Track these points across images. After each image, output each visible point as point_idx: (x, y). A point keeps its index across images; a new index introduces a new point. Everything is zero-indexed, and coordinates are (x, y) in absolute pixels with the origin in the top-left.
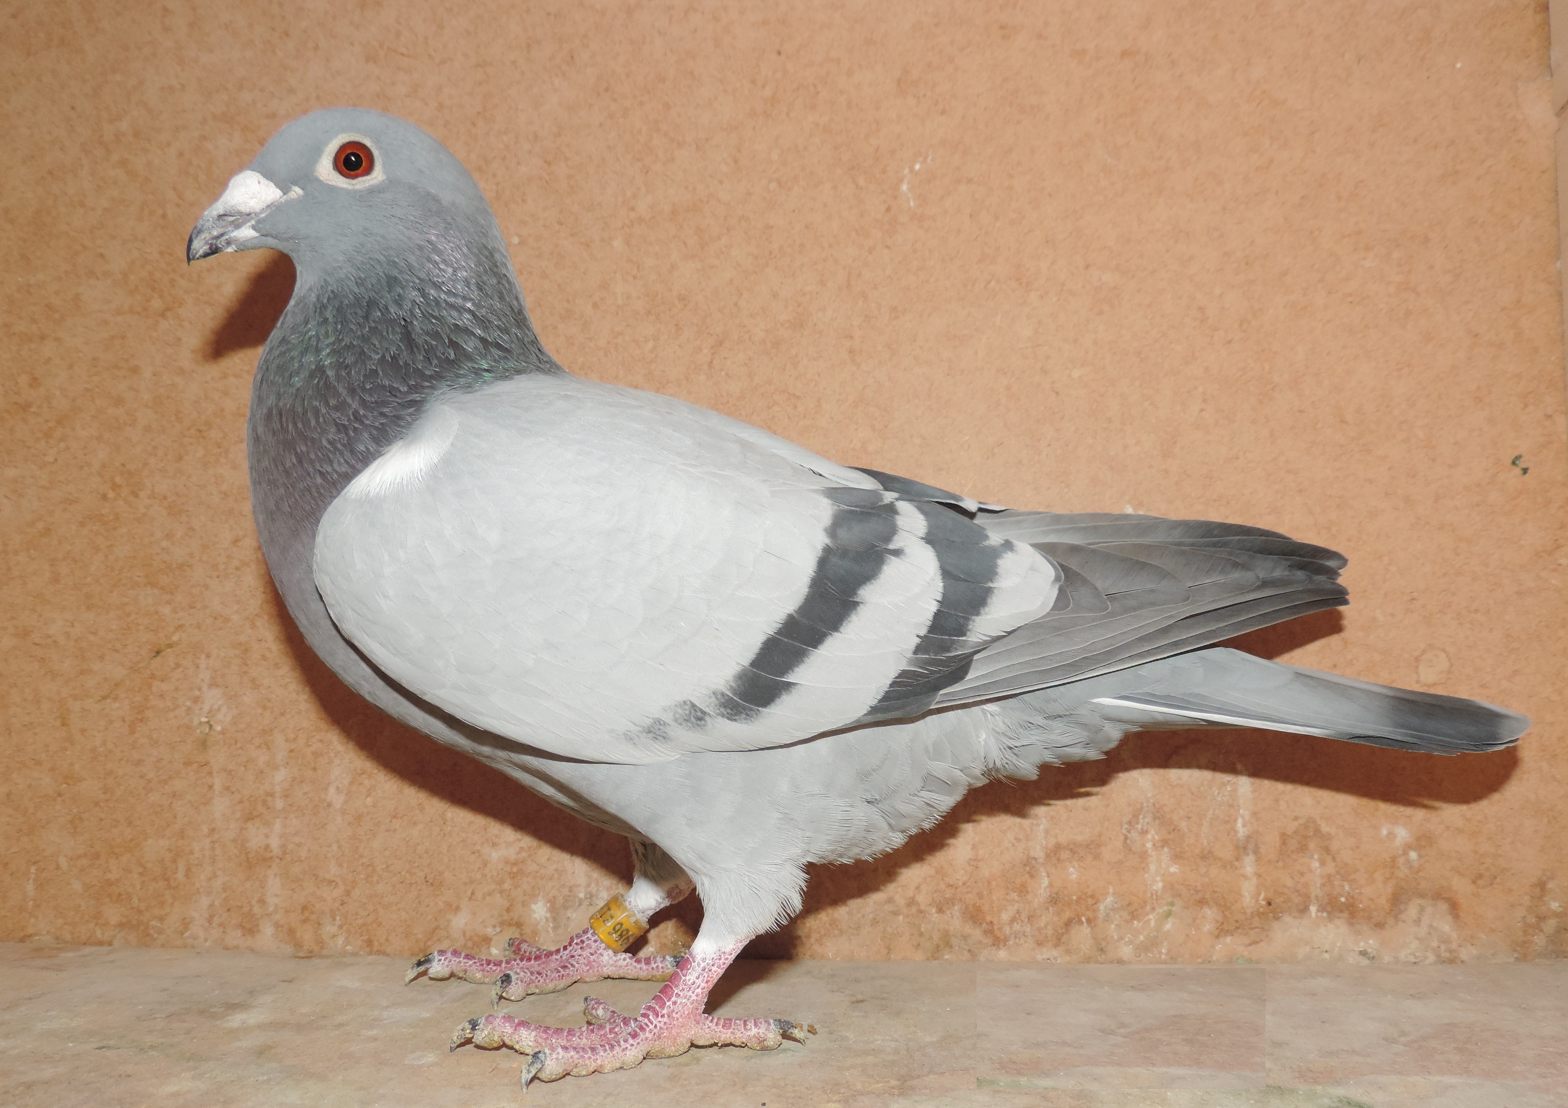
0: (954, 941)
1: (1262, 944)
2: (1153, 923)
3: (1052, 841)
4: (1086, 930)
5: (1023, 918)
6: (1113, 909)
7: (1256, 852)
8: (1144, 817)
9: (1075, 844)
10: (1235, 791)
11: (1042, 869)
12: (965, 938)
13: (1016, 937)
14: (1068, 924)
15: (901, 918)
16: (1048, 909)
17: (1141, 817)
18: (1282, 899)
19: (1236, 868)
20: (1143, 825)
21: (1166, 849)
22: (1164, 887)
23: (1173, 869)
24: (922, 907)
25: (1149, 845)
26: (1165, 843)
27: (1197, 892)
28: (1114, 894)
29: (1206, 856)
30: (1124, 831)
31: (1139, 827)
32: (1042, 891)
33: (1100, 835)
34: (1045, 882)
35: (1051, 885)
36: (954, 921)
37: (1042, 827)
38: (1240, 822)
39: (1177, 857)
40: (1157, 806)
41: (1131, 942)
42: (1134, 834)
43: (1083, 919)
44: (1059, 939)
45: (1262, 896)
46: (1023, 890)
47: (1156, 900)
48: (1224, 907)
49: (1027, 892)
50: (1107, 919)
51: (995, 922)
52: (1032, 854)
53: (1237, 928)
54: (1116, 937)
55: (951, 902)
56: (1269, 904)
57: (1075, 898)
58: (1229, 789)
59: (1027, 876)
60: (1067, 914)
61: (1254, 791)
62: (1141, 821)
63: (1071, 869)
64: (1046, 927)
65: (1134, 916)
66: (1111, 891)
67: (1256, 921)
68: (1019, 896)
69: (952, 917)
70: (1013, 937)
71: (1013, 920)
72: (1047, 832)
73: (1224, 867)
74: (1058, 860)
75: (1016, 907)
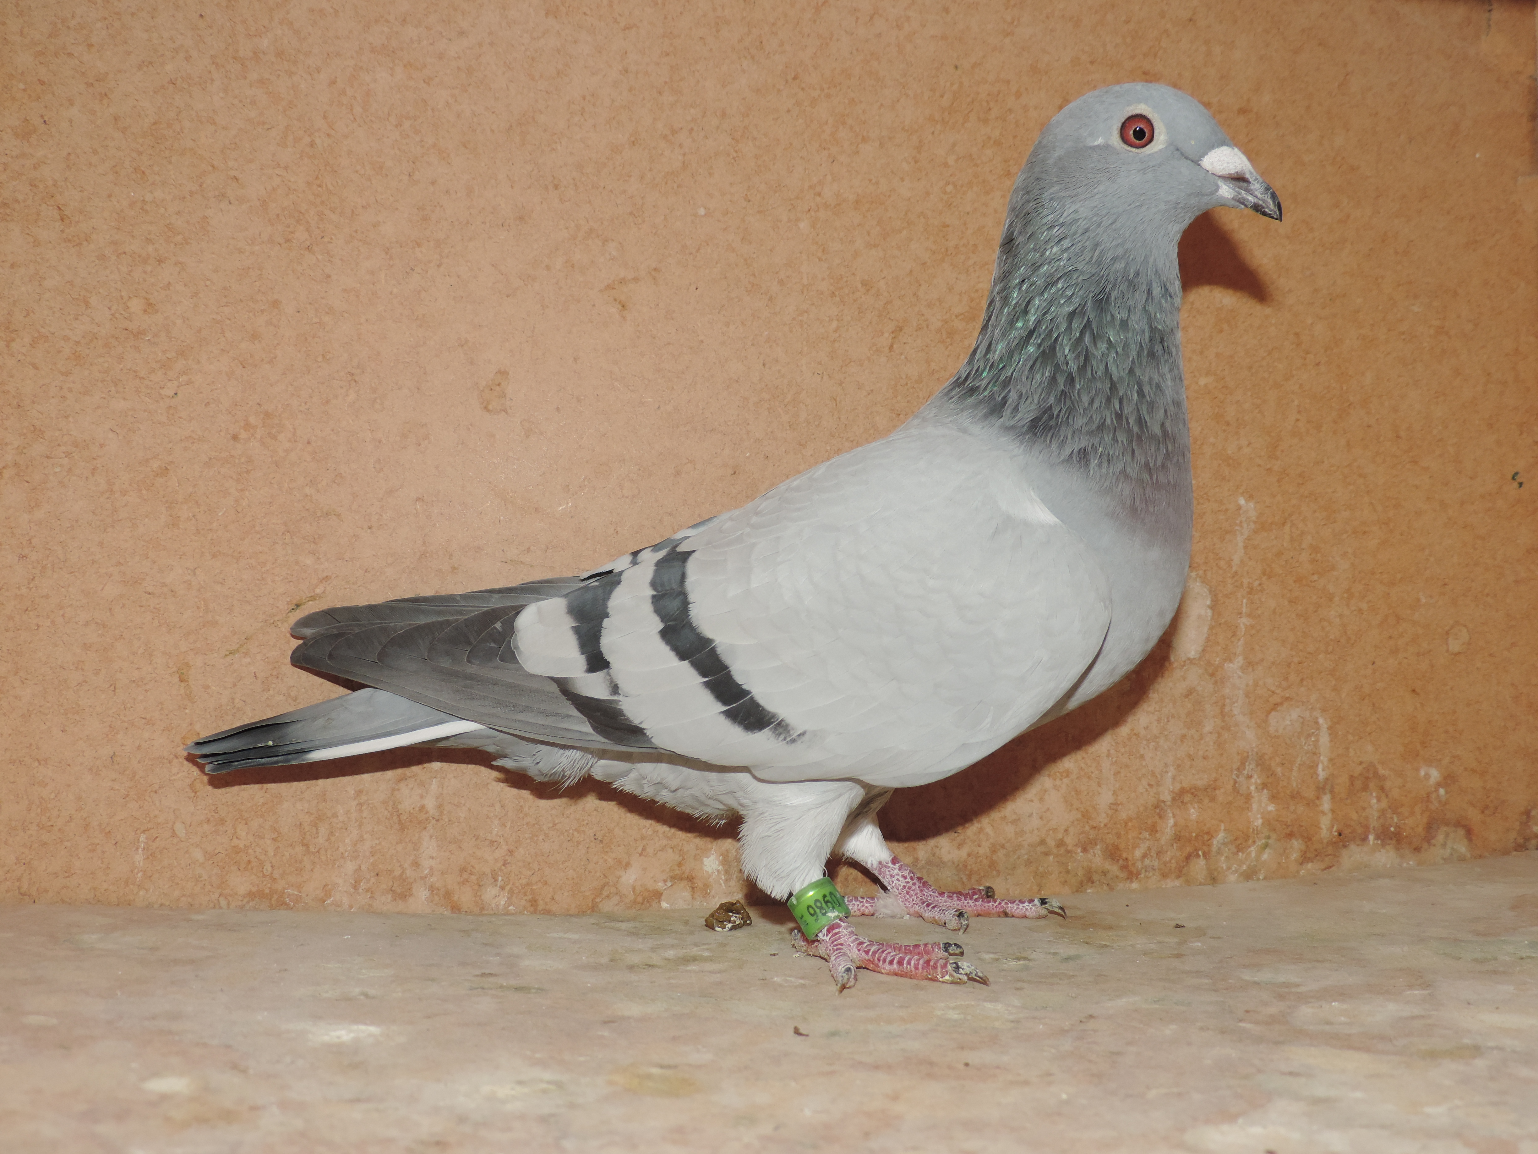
0: (1095, 877)
1: (1333, 868)
2: (1253, 855)
3: (1178, 786)
4: (1202, 862)
5: (1152, 854)
6: (1224, 844)
7: (1332, 792)
8: (1250, 764)
9: (1195, 788)
10: (1317, 741)
11: (1169, 811)
12: (1105, 873)
13: (1146, 871)
14: (1188, 858)
15: (1051, 858)
16: (1172, 845)
17: (1247, 764)
18: (1350, 831)
19: (1317, 806)
20: (1248, 771)
21: (1265, 791)
22: (1263, 824)
23: (1271, 808)
24: (1069, 848)
25: (1253, 788)
26: (1264, 786)
27: (1288, 826)
28: (1225, 830)
29: (1295, 796)
30: (1234, 777)
31: (1245, 772)
32: (1168, 830)
33: (1216, 780)
34: (1171, 822)
35: (1175, 824)
36: (1097, 858)
37: (1170, 774)
38: (1320, 767)
39: (1273, 798)
40: (1260, 754)
41: (1236, 871)
42: (1242, 779)
43: (1200, 853)
44: (1181, 871)
45: (1334, 829)
46: (1153, 830)
47: (1257, 834)
48: (1308, 839)
49: (1157, 831)
50: (1219, 852)
51: (1130, 858)
52: (1162, 798)
53: (1317, 856)
54: (1225, 868)
55: (1093, 843)
56: (1340, 834)
57: (1194, 835)
58: (1313, 739)
59: (1157, 817)
60: (1189, 849)
61: (1331, 741)
62: (1247, 767)
63: (1192, 810)
64: (1170, 861)
65: (1240, 849)
66: (1223, 828)
67: (1330, 850)
68: (1150, 835)
69: (1095, 856)
70: (1143, 871)
71: (1145, 856)
72: (1174, 778)
73: (1308, 804)
74: (1182, 802)
75: (1147, 843)
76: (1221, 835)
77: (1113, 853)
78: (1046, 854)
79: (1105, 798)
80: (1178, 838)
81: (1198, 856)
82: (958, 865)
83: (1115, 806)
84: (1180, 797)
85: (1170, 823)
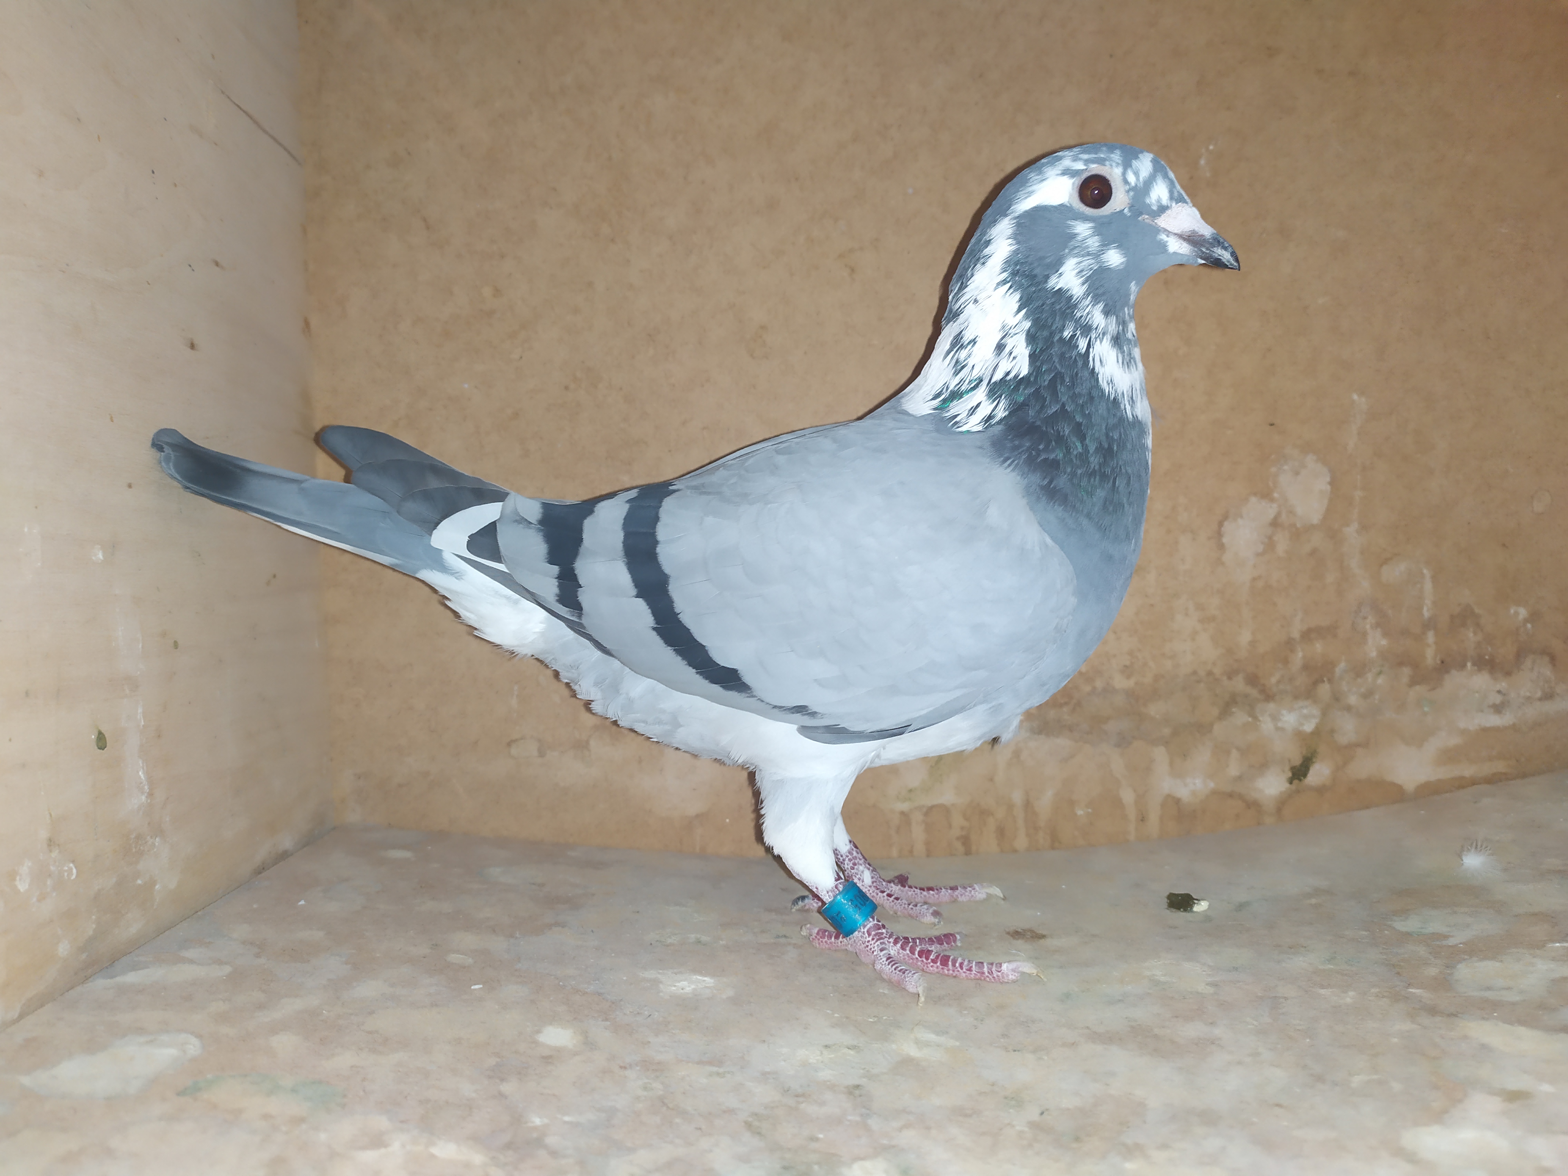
76: (1342, 665)
77: (1253, 680)
78: (1199, 682)
79: (1245, 637)
80: (1306, 667)
81: (1324, 681)
83: (1253, 643)
84: (1308, 635)
85: (1298, 657)
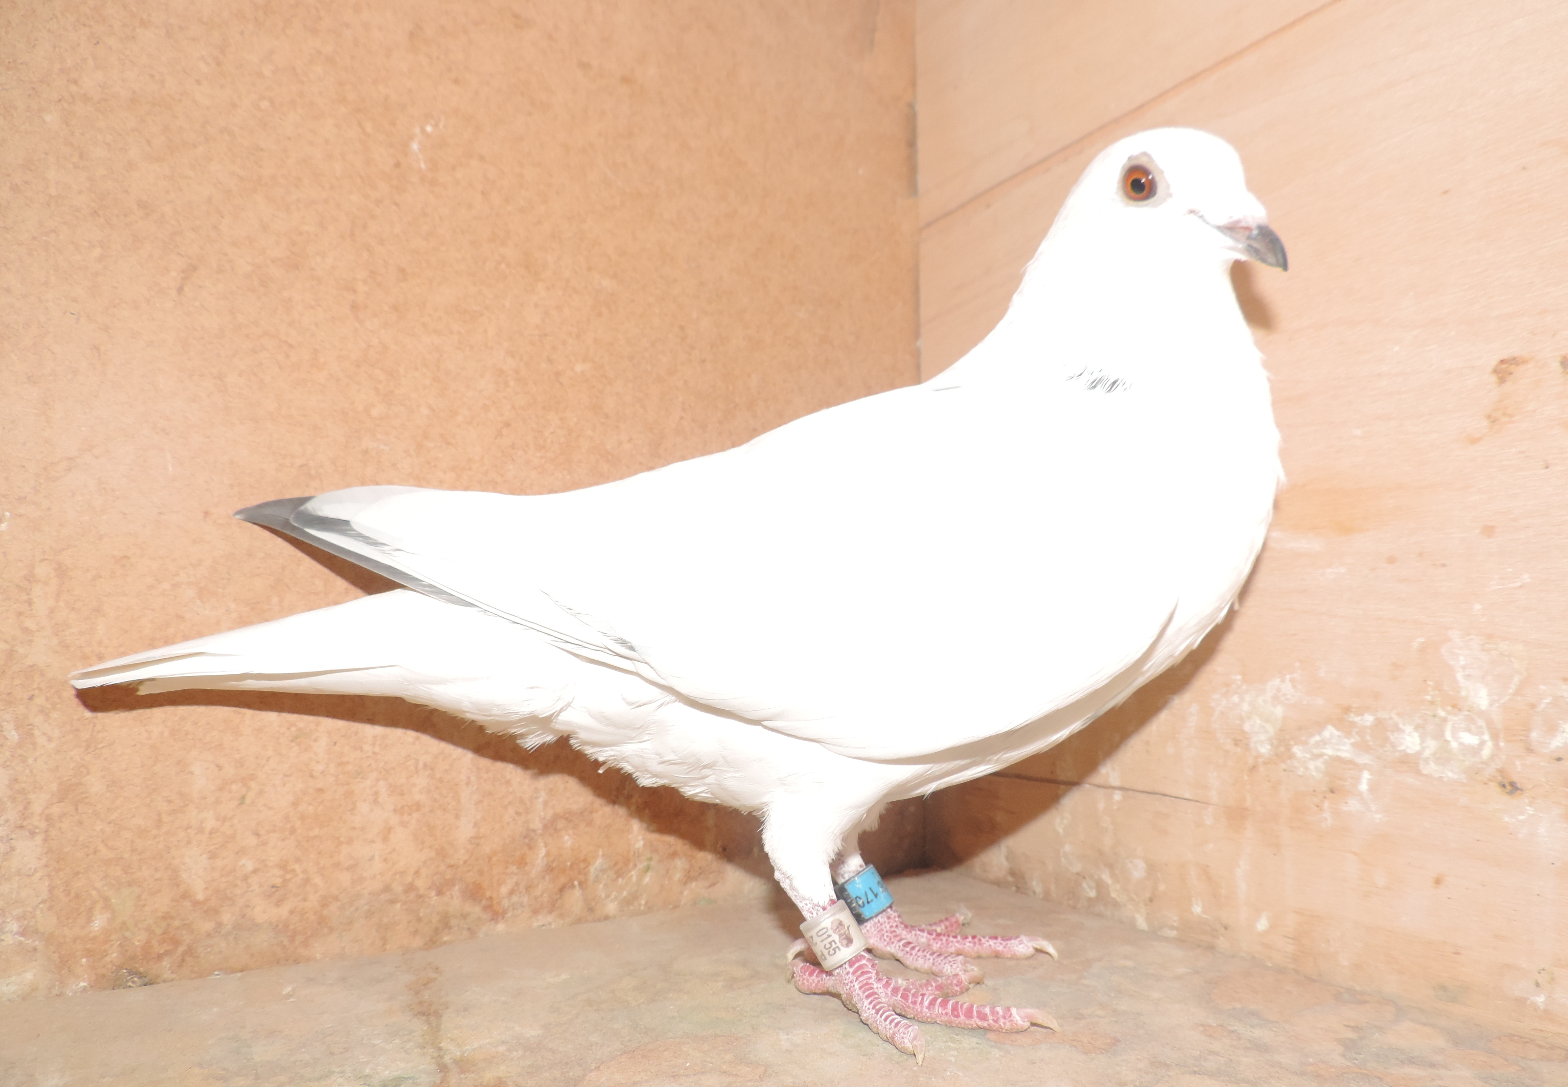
0: (453, 922)
1: (718, 885)
2: (634, 879)
3: (550, 813)
4: (577, 892)
5: (521, 889)
6: (603, 871)
9: (570, 813)
11: (540, 840)
13: (514, 909)
14: (562, 890)
15: (398, 906)
16: (544, 878)
18: (734, 845)
19: (701, 821)
21: (647, 811)
22: (644, 845)
24: (421, 892)
26: (646, 804)
28: (603, 855)
29: (679, 813)
31: (626, 792)
32: (539, 861)
33: (592, 803)
34: (543, 852)
35: (547, 854)
36: (454, 901)
37: (541, 800)
41: (616, 898)
43: (576, 883)
44: (554, 905)
45: (720, 843)
46: (522, 862)
47: (638, 856)
48: (692, 857)
49: (526, 863)
50: (597, 880)
51: (495, 896)
52: (532, 826)
53: (700, 874)
54: (603, 895)
55: (451, 883)
56: (724, 849)
57: (569, 864)
59: (526, 848)
60: (563, 880)
63: (566, 838)
64: (542, 895)
65: (619, 874)
66: (600, 853)
67: (715, 866)
68: (518, 868)
69: (452, 898)
70: (511, 909)
71: (511, 892)
72: (545, 804)
73: (692, 821)
74: (555, 829)
75: (515, 879)
82: (277, 926)
